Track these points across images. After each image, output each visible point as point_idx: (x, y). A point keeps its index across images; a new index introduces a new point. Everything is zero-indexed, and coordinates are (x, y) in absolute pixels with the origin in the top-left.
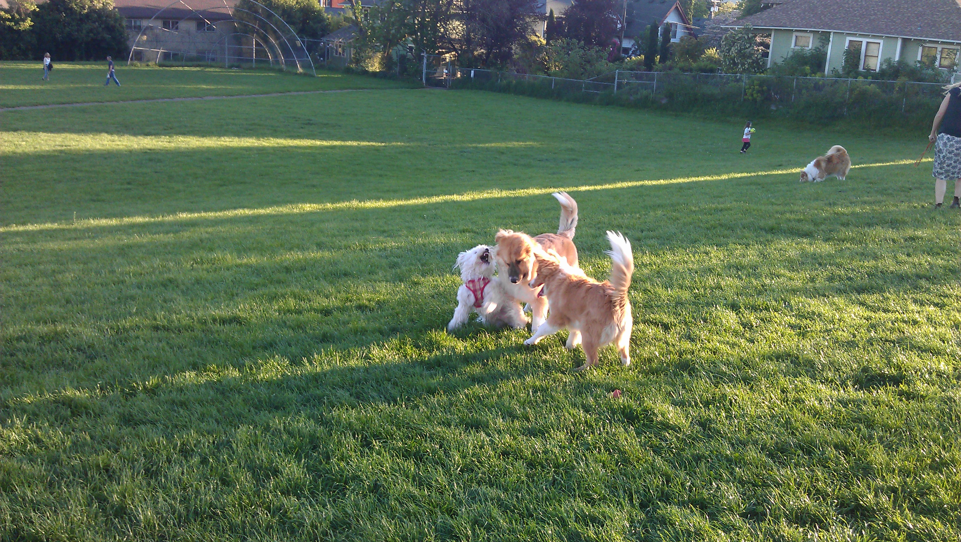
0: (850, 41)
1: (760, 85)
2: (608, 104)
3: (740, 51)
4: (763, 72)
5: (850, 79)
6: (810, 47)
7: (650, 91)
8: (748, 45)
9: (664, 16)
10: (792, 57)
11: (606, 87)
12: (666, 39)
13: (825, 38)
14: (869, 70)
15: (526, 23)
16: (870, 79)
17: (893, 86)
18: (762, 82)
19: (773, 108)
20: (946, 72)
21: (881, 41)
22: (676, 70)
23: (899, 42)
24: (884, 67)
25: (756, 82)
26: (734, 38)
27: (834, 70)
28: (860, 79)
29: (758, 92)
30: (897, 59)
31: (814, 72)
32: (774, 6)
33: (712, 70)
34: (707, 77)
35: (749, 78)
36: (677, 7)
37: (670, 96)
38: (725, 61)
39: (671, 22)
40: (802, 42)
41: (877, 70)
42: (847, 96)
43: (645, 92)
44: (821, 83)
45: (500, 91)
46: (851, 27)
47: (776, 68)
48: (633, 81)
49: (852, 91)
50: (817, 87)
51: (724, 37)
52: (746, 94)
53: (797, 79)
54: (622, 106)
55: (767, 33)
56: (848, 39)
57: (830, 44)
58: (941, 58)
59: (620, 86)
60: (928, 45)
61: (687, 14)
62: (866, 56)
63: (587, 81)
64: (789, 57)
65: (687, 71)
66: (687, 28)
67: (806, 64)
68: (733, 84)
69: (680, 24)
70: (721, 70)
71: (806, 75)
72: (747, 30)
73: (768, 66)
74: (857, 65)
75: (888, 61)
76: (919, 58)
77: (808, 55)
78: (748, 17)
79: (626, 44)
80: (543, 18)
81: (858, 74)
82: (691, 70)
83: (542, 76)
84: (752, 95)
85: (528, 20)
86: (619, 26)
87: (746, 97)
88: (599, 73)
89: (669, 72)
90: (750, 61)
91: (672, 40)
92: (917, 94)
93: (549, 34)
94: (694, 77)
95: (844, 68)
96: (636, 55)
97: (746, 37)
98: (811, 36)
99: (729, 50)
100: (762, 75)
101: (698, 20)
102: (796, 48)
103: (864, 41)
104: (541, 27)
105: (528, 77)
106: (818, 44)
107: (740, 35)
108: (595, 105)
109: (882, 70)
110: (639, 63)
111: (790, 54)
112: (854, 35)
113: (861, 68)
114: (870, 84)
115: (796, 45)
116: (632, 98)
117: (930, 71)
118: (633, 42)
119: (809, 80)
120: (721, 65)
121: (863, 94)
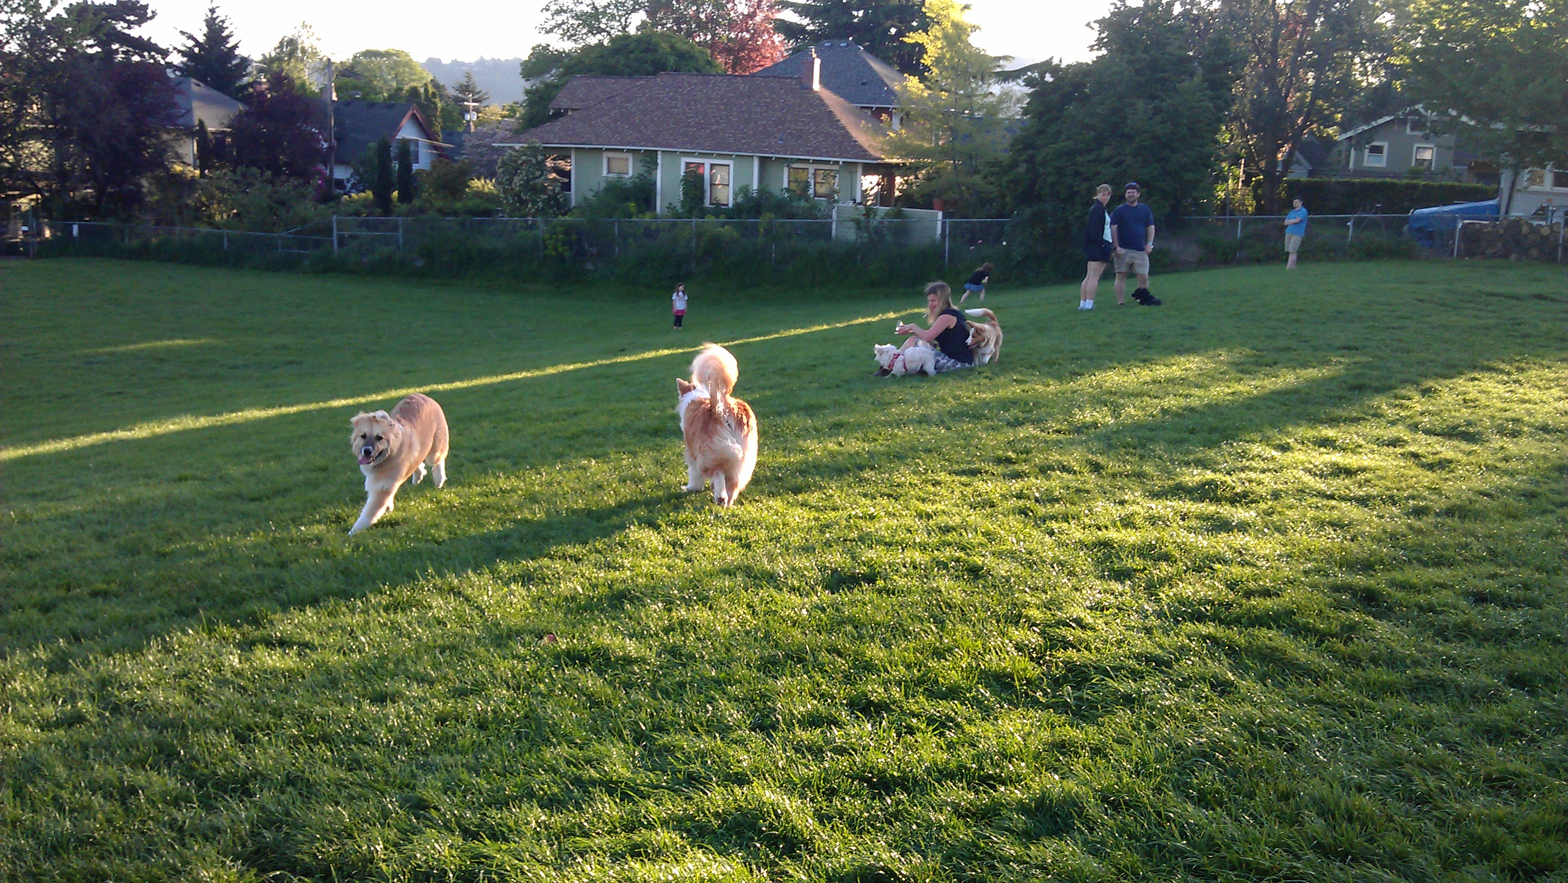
0: (687, 163)
1: (567, 233)
2: (325, 271)
3: (527, 181)
4: (564, 215)
5: (694, 220)
6: (631, 174)
7: (393, 247)
8: (538, 173)
9: (396, 128)
10: (607, 190)
11: (317, 245)
12: (406, 166)
13: (650, 160)
14: (718, 204)
15: (164, 142)
16: (722, 219)
17: (755, 228)
18: (569, 229)
19: (590, 267)
20: (825, 204)
21: (731, 163)
22: (432, 213)
23: (756, 163)
24: (740, 200)
25: (559, 229)
26: (515, 162)
27: (670, 207)
28: (710, 219)
29: (564, 243)
30: (755, 186)
31: (641, 212)
32: (570, 113)
33: (488, 213)
34: (481, 223)
35: (547, 223)
36: (414, 115)
37: (428, 254)
38: (506, 198)
39: (408, 137)
40: (617, 166)
41: (731, 205)
42: (693, 244)
43: (386, 250)
44: (653, 227)
45: (130, 258)
46: (685, 143)
47: (587, 207)
48: (365, 233)
49: (699, 236)
50: (649, 233)
51: (499, 161)
52: (546, 248)
53: (619, 222)
54: (351, 272)
55: (564, 154)
56: (684, 160)
57: (659, 168)
58: (815, 183)
59: (342, 242)
60: (794, 166)
61: (432, 124)
62: (712, 185)
63: (285, 235)
64: (601, 188)
65: (448, 214)
66: (435, 148)
67: (628, 199)
68: (523, 233)
69: (422, 141)
70: (503, 212)
71: (630, 216)
72: (535, 150)
73: (573, 204)
74: (701, 198)
75: (745, 190)
76: (785, 185)
77: (629, 185)
78: (533, 130)
79: (341, 173)
80: (190, 133)
81: (703, 213)
82: (455, 214)
83: (203, 229)
84: (556, 249)
85: (165, 137)
86: (326, 145)
87: (547, 252)
88: (304, 221)
89: (422, 217)
90: (544, 197)
91: (415, 167)
92: (790, 236)
93: (204, 158)
94: (462, 224)
95: (683, 203)
96: (358, 191)
97: (534, 161)
98: (630, 157)
99: (510, 181)
100: (567, 218)
101: (449, 135)
102: (611, 175)
103: (707, 162)
104: (190, 149)
105: (180, 233)
106: (641, 170)
107: (524, 158)
108: (305, 273)
109: (737, 205)
110: (365, 204)
111: (603, 185)
112: (692, 154)
113: (707, 203)
114: (724, 225)
115: (609, 172)
116: (365, 260)
117: (803, 203)
118: (351, 171)
119: (636, 223)
120: (500, 203)
121: (716, 240)
